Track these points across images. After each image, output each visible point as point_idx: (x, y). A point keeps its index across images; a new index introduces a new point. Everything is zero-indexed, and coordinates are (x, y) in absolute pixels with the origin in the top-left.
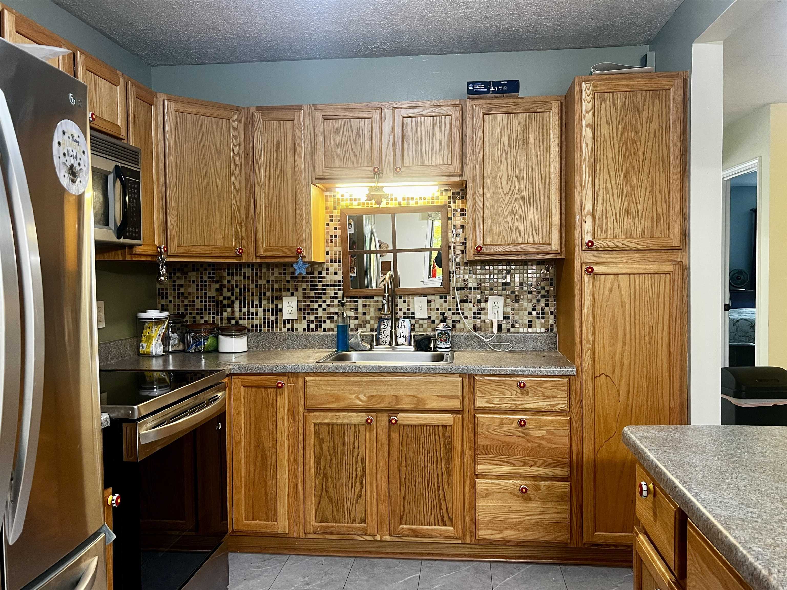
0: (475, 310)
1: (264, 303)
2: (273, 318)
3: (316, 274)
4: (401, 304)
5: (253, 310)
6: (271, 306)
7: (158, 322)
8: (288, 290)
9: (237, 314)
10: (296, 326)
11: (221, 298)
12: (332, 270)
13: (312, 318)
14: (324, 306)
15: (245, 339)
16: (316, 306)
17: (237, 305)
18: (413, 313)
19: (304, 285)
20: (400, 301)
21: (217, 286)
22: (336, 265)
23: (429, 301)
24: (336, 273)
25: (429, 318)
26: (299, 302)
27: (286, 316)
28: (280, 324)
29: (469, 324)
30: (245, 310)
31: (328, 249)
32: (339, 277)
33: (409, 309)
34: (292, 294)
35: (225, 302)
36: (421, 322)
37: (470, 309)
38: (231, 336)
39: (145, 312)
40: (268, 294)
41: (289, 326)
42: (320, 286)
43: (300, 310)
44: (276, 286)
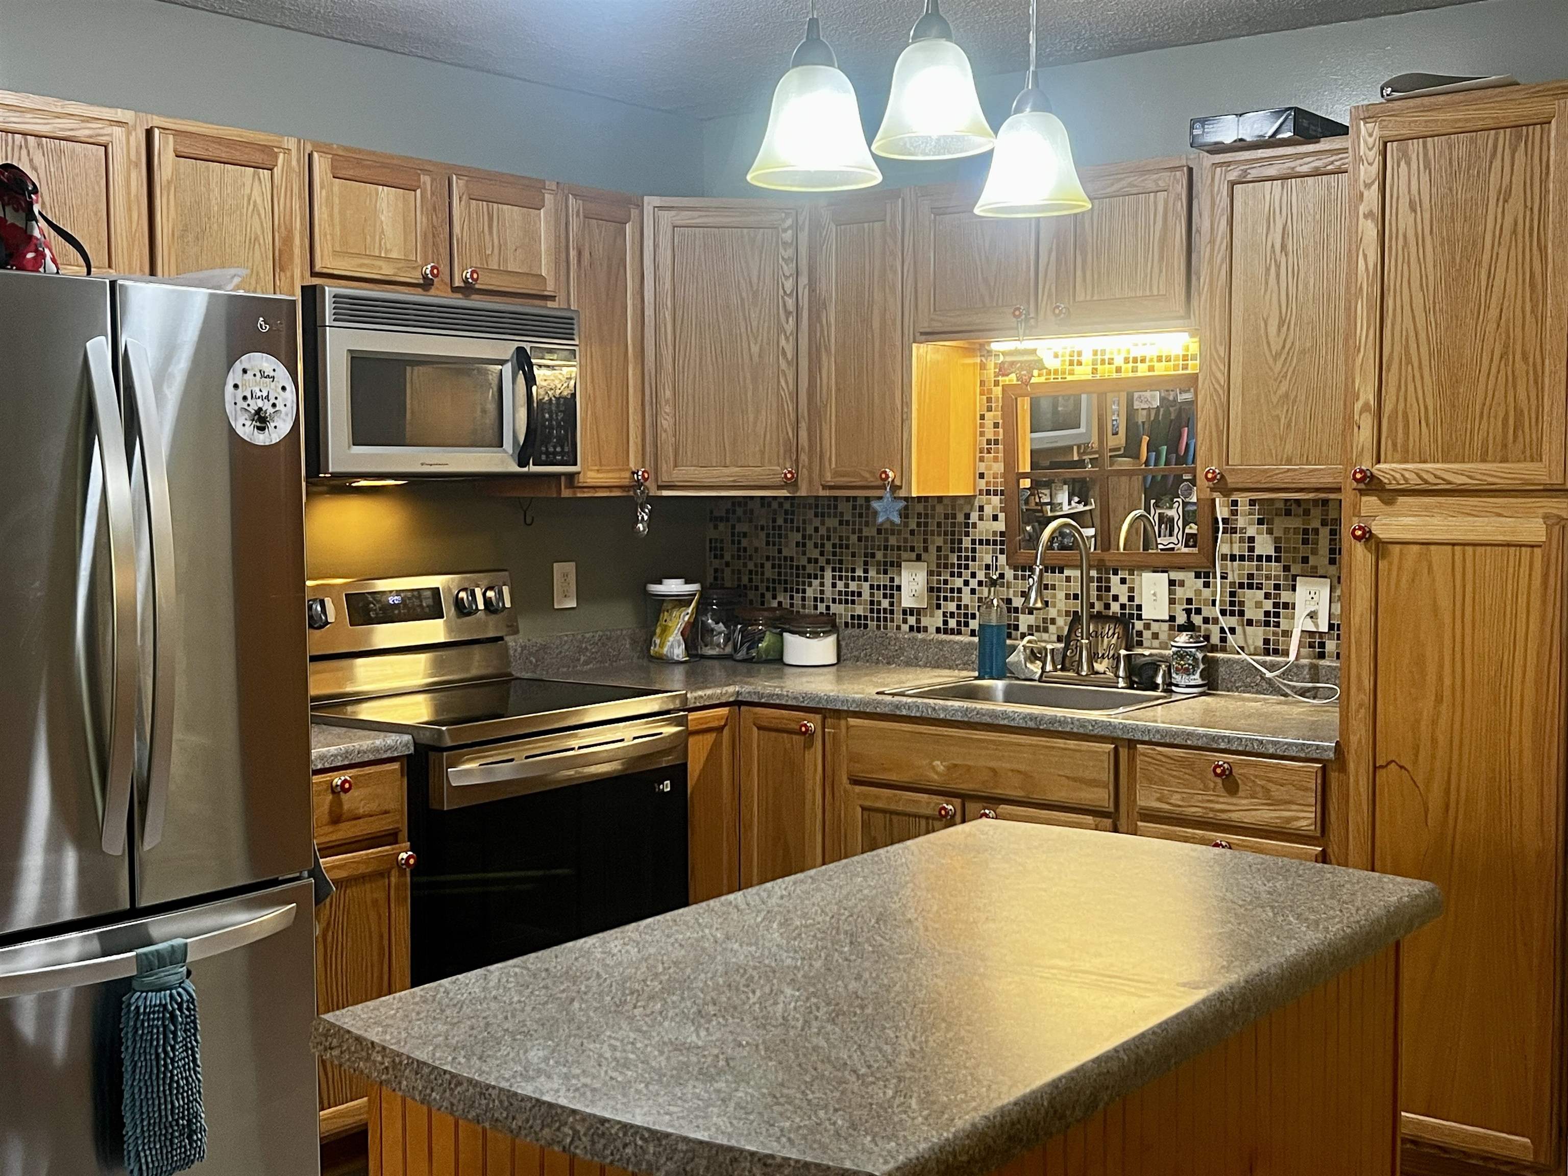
0: (1268, 605)
1: (872, 573)
2: (885, 603)
3: (960, 518)
4: (1116, 587)
5: (853, 586)
6: (883, 580)
7: (681, 601)
8: (912, 549)
9: (828, 594)
10: (925, 621)
11: (804, 561)
12: (988, 511)
13: (952, 607)
14: (973, 583)
15: (831, 640)
16: (959, 583)
17: (828, 574)
18: (1139, 607)
19: (939, 541)
20: (1115, 580)
21: (798, 537)
22: (996, 500)
23: (1172, 583)
24: (995, 518)
25: (1172, 618)
26: (930, 573)
27: (907, 602)
28: (898, 616)
29: (1256, 635)
30: (840, 585)
31: (982, 467)
32: (1000, 526)
33: (1131, 599)
34: (919, 558)
35: (810, 569)
36: (1155, 627)
37: (1258, 605)
38: (802, 634)
39: (661, 583)
40: (879, 555)
41: (912, 620)
42: (967, 542)
43: (931, 590)
44: (893, 541)
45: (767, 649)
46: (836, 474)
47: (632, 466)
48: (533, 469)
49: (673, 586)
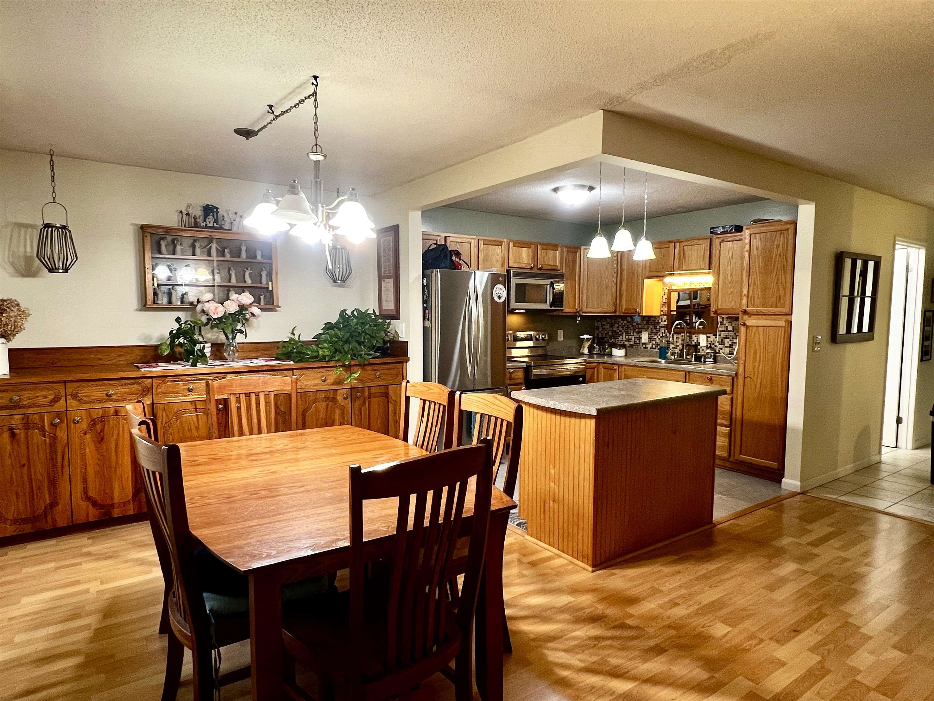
0: (730, 343)
1: (635, 334)
2: (638, 342)
3: (657, 321)
4: (694, 338)
5: (630, 337)
6: (638, 336)
7: (588, 340)
8: (645, 328)
9: (624, 339)
10: (647, 346)
11: (618, 331)
12: (663, 319)
13: (654, 342)
14: (659, 337)
15: (624, 350)
16: (656, 337)
17: (624, 334)
18: (699, 343)
19: (651, 326)
20: (694, 336)
21: (617, 325)
22: (665, 317)
23: (707, 337)
24: (665, 321)
25: (707, 346)
26: (649, 334)
27: (643, 341)
28: (641, 345)
29: (727, 350)
30: (627, 337)
31: (662, 309)
32: (666, 323)
33: (697, 341)
34: (646, 331)
35: (620, 333)
36: (703, 348)
37: (728, 342)
38: (617, 348)
39: (583, 335)
40: (637, 330)
41: (644, 346)
42: (658, 327)
43: (649, 338)
44: (640, 326)
45: (608, 352)
46: (625, 310)
47: (576, 307)
48: (553, 308)
49: (586, 337)
